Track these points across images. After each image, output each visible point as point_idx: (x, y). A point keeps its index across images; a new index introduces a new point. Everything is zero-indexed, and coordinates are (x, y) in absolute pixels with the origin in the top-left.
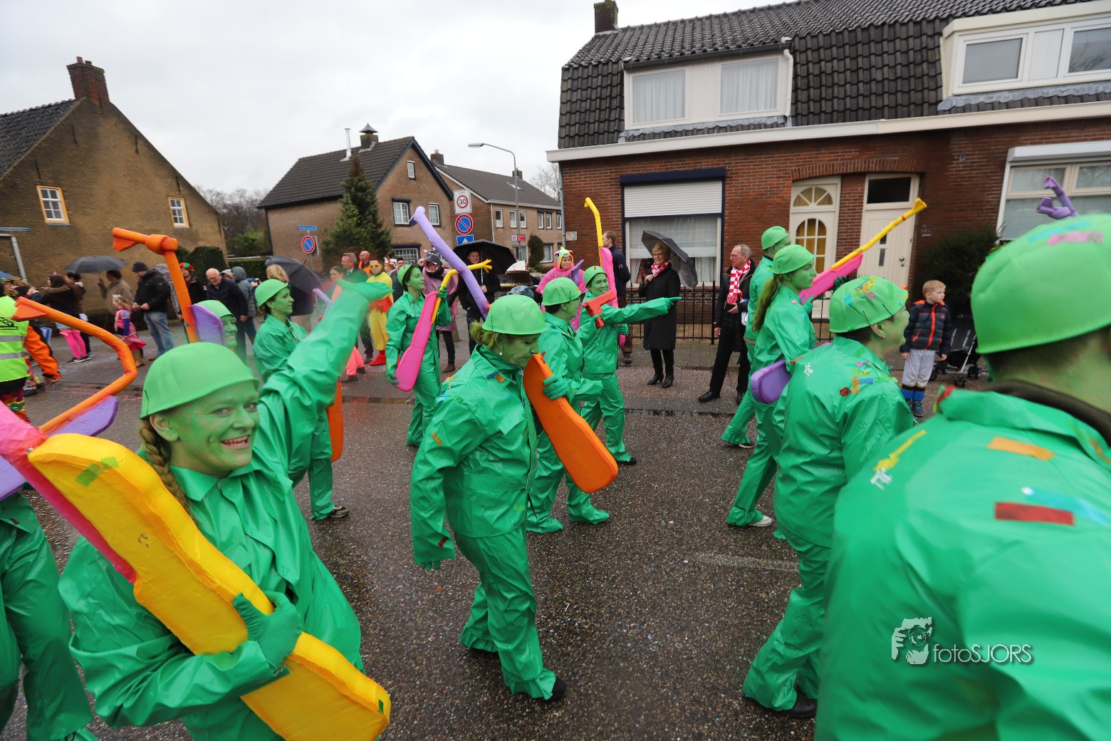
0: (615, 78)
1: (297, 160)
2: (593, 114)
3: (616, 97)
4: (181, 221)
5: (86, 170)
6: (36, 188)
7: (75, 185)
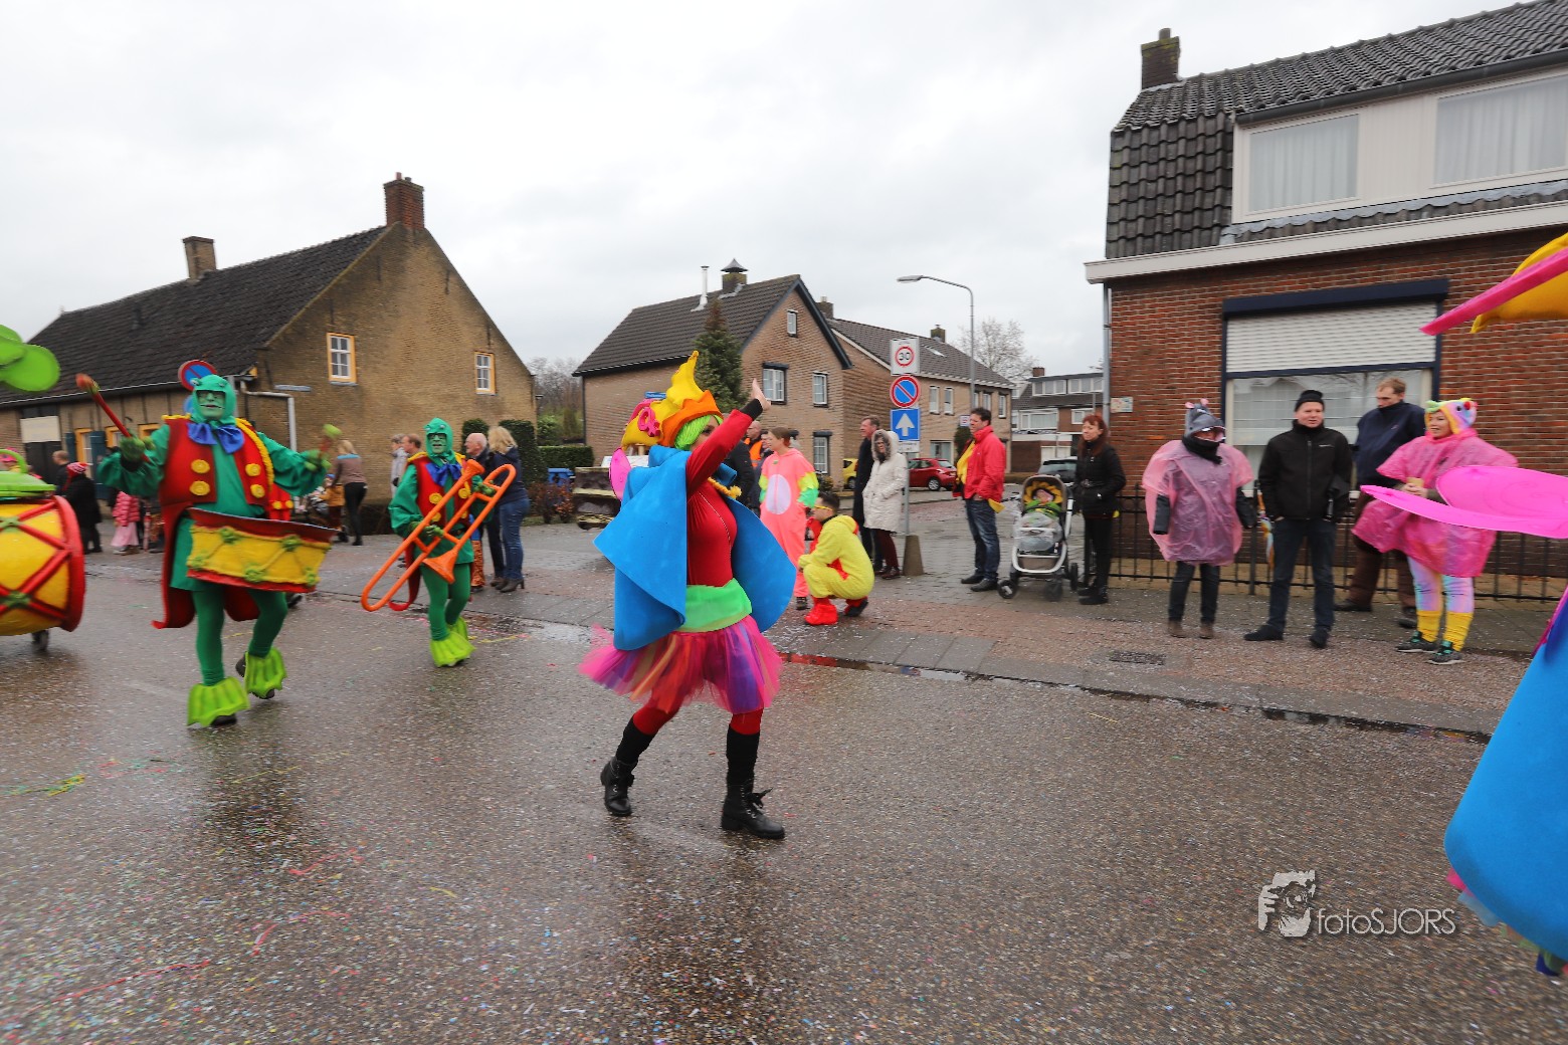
0: (1210, 141)
1: (630, 312)
2: (1170, 202)
3: (1213, 172)
4: (486, 386)
5: (385, 315)
6: (325, 335)
7: (370, 333)
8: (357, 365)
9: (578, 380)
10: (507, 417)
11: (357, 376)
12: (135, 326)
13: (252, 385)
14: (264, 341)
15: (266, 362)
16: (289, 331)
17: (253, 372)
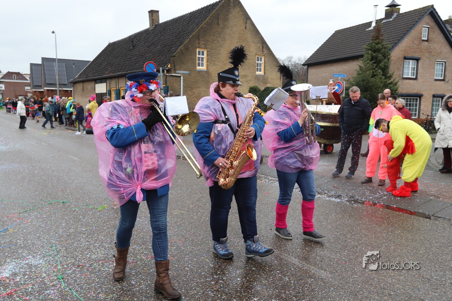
1: (334, 32)
4: (260, 71)
5: (220, 40)
6: (196, 50)
7: (213, 48)
8: (207, 62)
9: (306, 67)
10: (269, 85)
11: (207, 67)
12: (131, 48)
13: (168, 71)
14: (174, 53)
15: (174, 62)
16: (183, 48)
17: (169, 66)
